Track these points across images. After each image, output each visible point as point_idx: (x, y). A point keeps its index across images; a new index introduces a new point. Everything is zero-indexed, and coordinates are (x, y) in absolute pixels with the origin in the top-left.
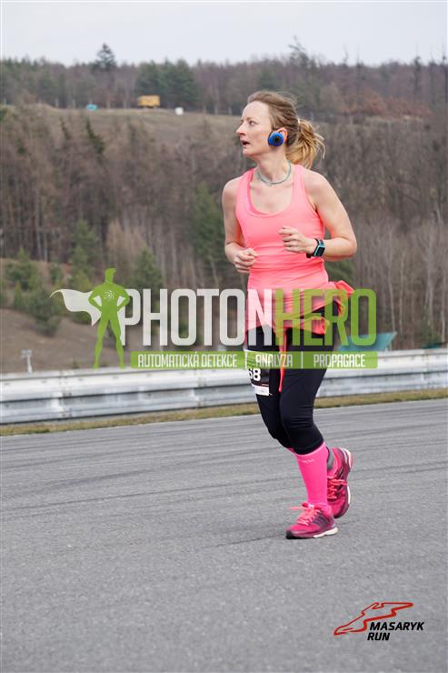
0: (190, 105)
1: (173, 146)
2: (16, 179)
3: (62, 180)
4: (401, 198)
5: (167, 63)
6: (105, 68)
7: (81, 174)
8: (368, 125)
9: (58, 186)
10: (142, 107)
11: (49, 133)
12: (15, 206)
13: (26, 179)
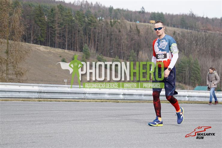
2: (117, 38)
3: (129, 40)
4: (214, 52)
6: (142, 13)
7: (134, 38)
8: (208, 33)
9: (127, 41)
10: (150, 23)
11: (126, 28)
12: (116, 45)
13: (120, 39)
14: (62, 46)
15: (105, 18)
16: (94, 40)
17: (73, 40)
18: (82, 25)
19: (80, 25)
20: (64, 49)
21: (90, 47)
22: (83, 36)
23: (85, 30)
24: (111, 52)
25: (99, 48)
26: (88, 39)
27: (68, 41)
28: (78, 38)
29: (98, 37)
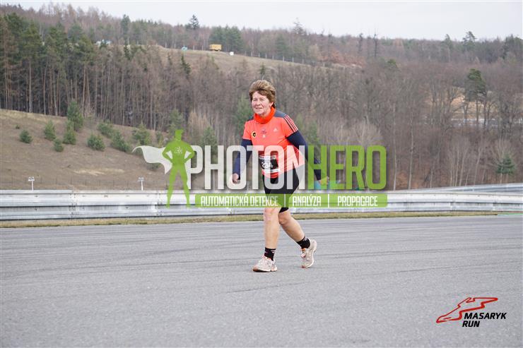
0: (238, 51)
1: (227, 72)
2: (141, 85)
3: (166, 87)
4: (348, 108)
5: (227, 27)
6: (193, 28)
7: (177, 84)
8: (333, 67)
9: (164, 90)
10: (212, 50)
11: (161, 62)
12: (140, 99)
13: (147, 86)
14: (21, 106)
15: (113, 42)
16: (92, 90)
17: (44, 92)
18: (62, 57)
19: (59, 58)
20: (24, 110)
21: (83, 105)
22: (66, 80)
23: (70, 67)
24: (129, 115)
25: (102, 106)
26: (76, 87)
27: (33, 94)
28: (54, 87)
29: (99, 83)
